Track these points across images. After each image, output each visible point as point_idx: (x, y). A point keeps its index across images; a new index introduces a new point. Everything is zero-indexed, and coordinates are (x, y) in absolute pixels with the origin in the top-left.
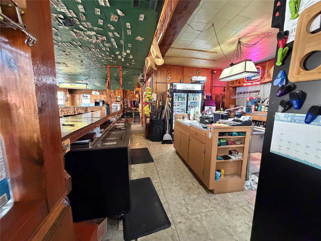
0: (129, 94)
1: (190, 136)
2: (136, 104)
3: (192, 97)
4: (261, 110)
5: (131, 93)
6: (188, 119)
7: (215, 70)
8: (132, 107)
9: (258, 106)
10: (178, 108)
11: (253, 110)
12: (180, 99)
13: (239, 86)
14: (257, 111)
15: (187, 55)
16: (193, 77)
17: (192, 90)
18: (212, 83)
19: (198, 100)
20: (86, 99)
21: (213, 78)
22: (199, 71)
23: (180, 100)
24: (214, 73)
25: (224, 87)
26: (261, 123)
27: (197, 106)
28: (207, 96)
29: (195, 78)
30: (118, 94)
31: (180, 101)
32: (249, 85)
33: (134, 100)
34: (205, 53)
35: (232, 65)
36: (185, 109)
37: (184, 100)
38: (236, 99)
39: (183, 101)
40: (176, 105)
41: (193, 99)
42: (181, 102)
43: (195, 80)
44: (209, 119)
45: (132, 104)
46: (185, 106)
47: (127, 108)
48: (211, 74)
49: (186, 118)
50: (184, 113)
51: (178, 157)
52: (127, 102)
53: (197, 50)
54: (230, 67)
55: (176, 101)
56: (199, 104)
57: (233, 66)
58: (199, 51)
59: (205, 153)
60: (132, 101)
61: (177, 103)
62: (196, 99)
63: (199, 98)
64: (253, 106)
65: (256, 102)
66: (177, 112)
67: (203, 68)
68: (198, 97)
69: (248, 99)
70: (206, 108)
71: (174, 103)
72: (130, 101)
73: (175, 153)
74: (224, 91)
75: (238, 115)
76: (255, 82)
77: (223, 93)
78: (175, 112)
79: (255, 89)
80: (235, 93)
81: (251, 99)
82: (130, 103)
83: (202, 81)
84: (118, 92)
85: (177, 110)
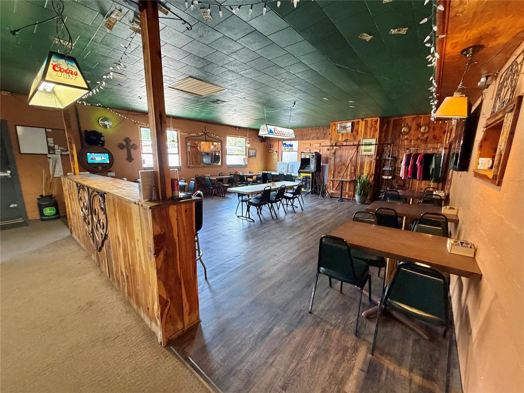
0: (410, 129)
2: (433, 166)
5: (419, 126)
8: (414, 177)
20: (289, 151)
30: (365, 133)
33: (430, 151)
45: (415, 166)
47: (394, 181)
52: (395, 159)
60: (417, 155)
72: (408, 157)
82: (407, 164)
84: (366, 124)
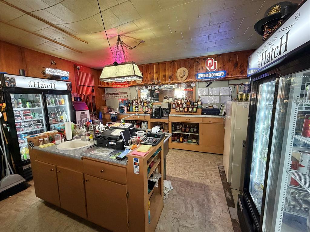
1: (86, 175)
3: (53, 100)
4: (132, 110)
6: (63, 140)
7: (80, 65)
9: (129, 107)
10: (27, 120)
11: (126, 111)
12: (28, 104)
13: (107, 87)
14: (129, 111)
15: (33, 29)
16: (47, 69)
17: (50, 89)
18: (77, 81)
19: (64, 104)
21: (77, 75)
22: (55, 62)
23: (28, 106)
24: (78, 69)
25: (93, 87)
26: (134, 122)
27: (64, 113)
28: (74, 98)
29: (49, 71)
31: (28, 108)
32: (118, 87)
34: (70, 36)
35: (116, 64)
36: (42, 119)
37: (39, 106)
38: (105, 100)
39: (37, 108)
40: (22, 115)
41: (56, 103)
42: (30, 108)
43: (52, 74)
44: (116, 139)
46: (43, 114)
48: (74, 68)
49: (58, 139)
50: (41, 126)
51: (57, 212)
53: (57, 28)
54: (113, 66)
55: (19, 109)
56: (65, 109)
57: (118, 66)
58: (60, 29)
59: (128, 197)
61: (22, 112)
62: (60, 103)
63: (65, 101)
64: (126, 108)
65: (126, 104)
66: (25, 127)
67: (60, 59)
68: (63, 100)
69: (121, 101)
70: (78, 114)
71: (15, 112)
73: (46, 207)
74: (93, 91)
75: (114, 117)
76: (124, 84)
77: (92, 93)
78: (20, 128)
79: (123, 91)
80: (103, 93)
81: (123, 101)
83: (62, 76)
85: (24, 124)
